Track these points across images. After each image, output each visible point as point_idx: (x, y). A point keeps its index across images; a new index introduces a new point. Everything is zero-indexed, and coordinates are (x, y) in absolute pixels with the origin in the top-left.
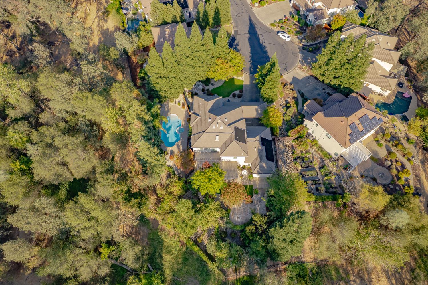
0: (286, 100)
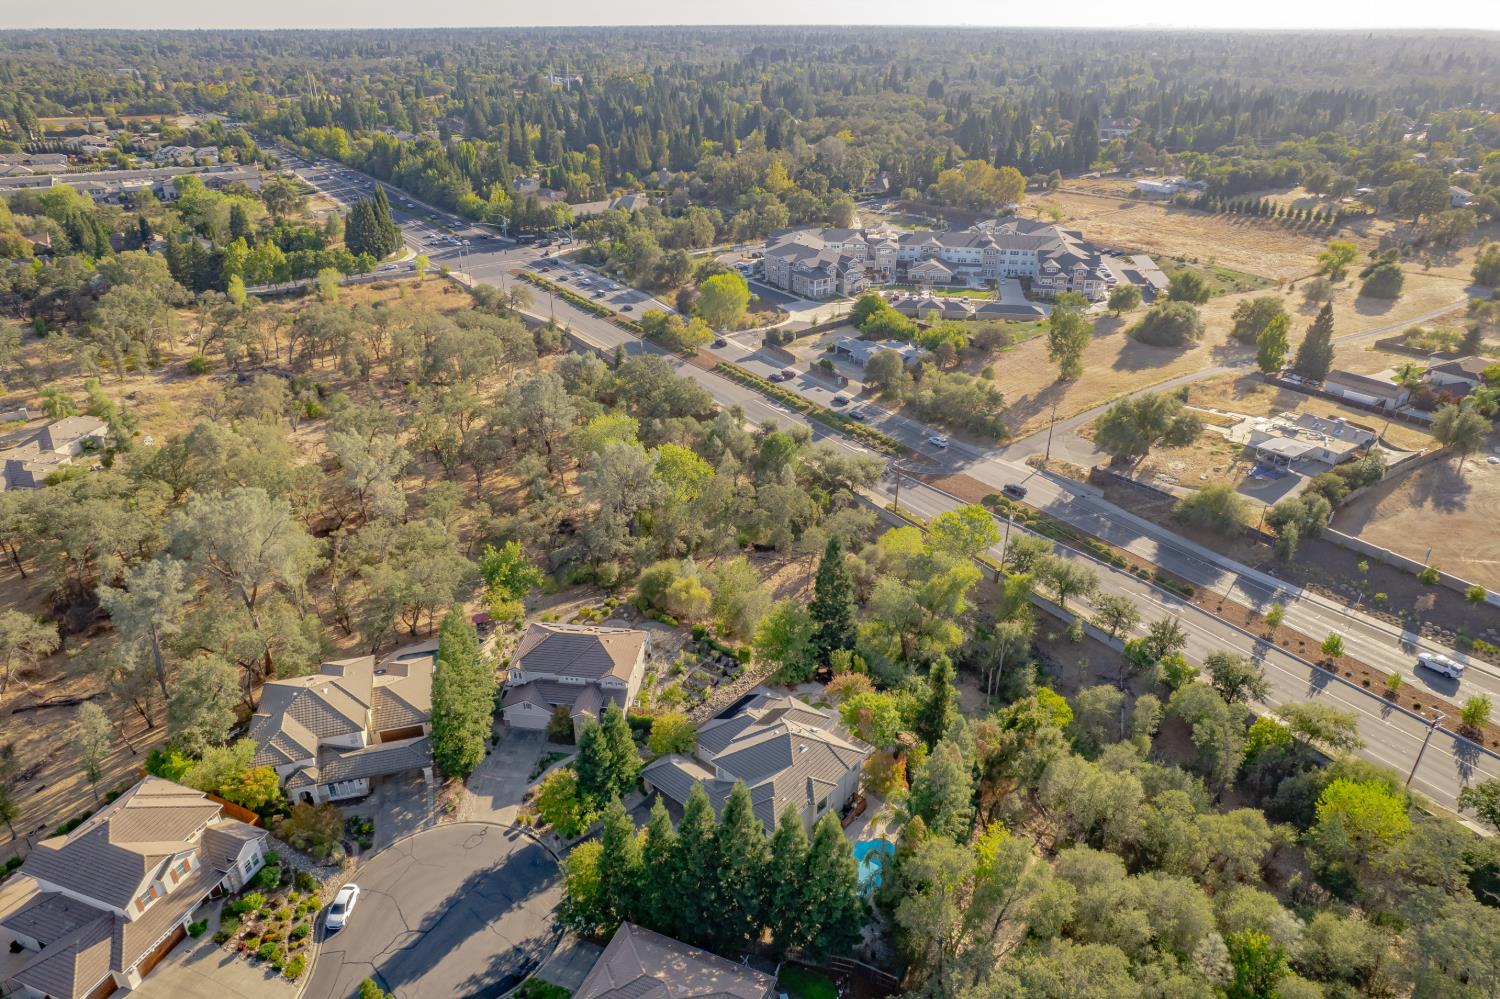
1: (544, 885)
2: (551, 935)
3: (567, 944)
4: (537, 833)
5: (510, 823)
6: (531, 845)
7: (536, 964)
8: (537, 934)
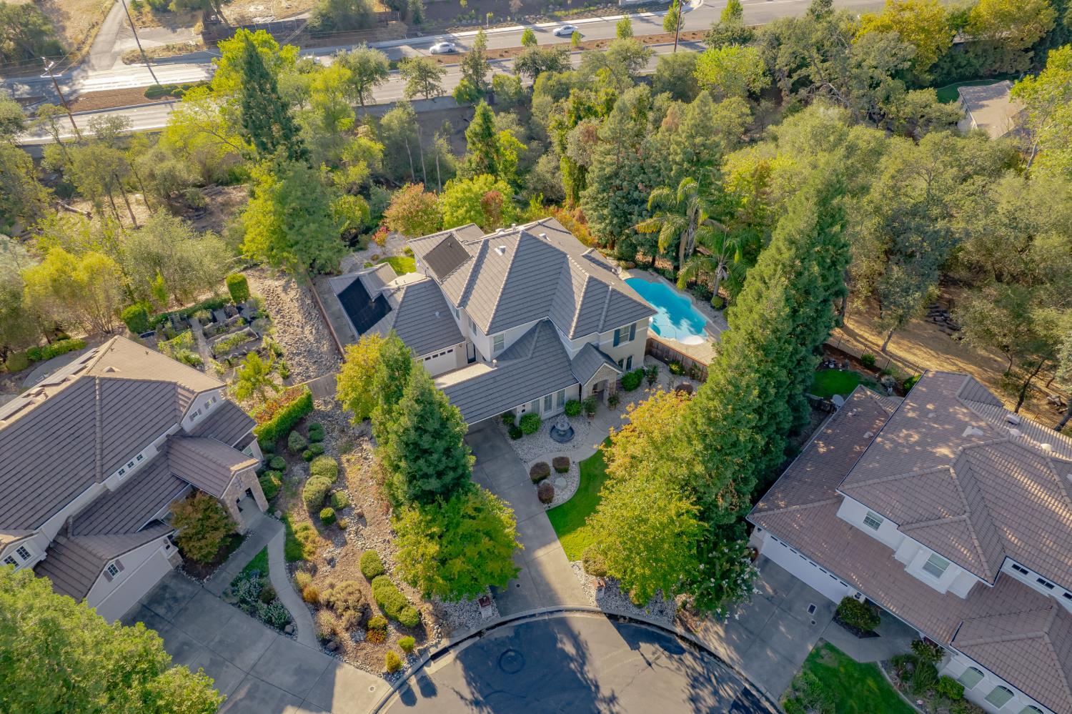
0: (345, 543)
1: (569, 648)
2: (688, 659)
3: (713, 636)
4: (435, 641)
5: (385, 688)
6: (461, 657)
7: (746, 693)
8: (681, 682)
